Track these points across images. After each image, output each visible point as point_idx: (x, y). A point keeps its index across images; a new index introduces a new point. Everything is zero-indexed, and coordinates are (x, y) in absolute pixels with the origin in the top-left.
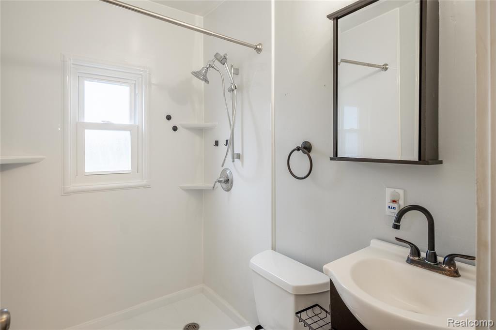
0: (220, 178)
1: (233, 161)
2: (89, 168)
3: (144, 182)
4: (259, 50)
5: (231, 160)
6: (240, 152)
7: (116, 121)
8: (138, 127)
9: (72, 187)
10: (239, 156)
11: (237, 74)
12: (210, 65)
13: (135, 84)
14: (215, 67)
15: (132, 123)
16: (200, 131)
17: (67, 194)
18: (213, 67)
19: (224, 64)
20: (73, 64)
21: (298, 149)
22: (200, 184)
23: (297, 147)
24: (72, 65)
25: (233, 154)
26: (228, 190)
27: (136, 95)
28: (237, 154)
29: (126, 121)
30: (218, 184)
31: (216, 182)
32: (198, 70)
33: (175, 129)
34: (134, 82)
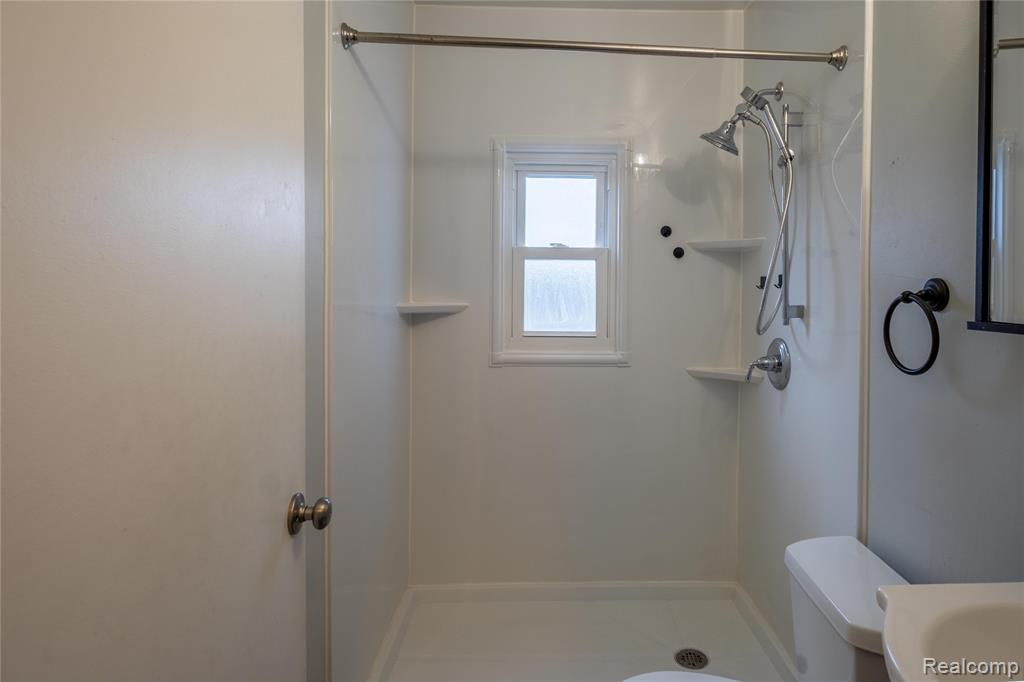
0: (766, 358)
1: (786, 323)
2: (531, 324)
3: (616, 356)
4: (839, 63)
5: (782, 320)
6: (804, 303)
7: (572, 243)
8: (609, 251)
9: (504, 354)
10: (801, 312)
11: (800, 126)
12: (740, 115)
13: (606, 173)
14: (752, 117)
15: (601, 246)
16: (734, 256)
17: (497, 364)
18: (748, 119)
19: (762, 108)
20: (508, 152)
21: (906, 298)
22: (735, 368)
23: (903, 294)
24: (506, 155)
25: (786, 307)
26: (781, 386)
27: (606, 192)
28: (799, 307)
29: (590, 242)
30: (757, 373)
31: (752, 367)
32: (713, 130)
33: (679, 253)
34: (603, 169)
